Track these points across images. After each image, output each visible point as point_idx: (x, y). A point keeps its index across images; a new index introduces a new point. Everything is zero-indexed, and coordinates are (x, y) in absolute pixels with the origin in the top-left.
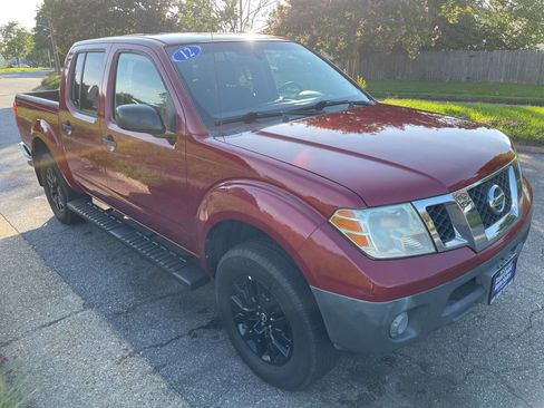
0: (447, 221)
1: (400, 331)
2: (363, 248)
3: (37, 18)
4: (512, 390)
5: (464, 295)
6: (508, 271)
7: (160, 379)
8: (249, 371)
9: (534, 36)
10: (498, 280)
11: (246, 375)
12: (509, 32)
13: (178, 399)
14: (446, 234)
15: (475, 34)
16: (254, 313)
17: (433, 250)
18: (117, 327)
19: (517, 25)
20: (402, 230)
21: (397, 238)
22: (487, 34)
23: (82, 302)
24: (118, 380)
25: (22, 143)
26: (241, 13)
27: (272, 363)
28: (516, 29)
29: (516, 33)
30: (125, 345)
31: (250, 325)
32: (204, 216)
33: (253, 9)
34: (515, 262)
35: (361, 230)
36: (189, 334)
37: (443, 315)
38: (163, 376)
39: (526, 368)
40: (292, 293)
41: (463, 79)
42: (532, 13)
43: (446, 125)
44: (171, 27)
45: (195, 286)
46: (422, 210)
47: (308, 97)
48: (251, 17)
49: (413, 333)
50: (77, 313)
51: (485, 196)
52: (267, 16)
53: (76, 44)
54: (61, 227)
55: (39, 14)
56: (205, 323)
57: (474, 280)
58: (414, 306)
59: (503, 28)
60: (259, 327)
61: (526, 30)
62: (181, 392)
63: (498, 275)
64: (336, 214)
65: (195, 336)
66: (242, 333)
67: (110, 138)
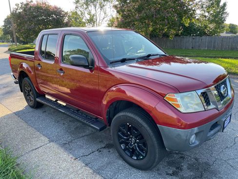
0: (208, 98)
1: (193, 142)
2: (178, 109)
3: (5, 21)
4: (232, 167)
5: (214, 128)
6: (229, 119)
7: (89, 169)
8: (126, 164)
9: (219, 30)
10: (226, 122)
11: (125, 165)
12: (208, 29)
13: (98, 176)
14: (208, 103)
15: (194, 30)
16: (128, 139)
17: (204, 110)
18: (66, 149)
19: (212, 26)
20: (192, 102)
21: (190, 105)
22: (199, 30)
23: (48, 140)
24: (71, 170)
25: (12, 74)
26: (96, 20)
27: (137, 159)
28: (211, 28)
29: (211, 29)
30: (71, 156)
31: (127, 144)
32: (105, 102)
33: (101, 18)
34: (231, 116)
35: (178, 102)
36: (97, 150)
37: (208, 135)
38: (90, 167)
39: (236, 159)
40: (148, 128)
41: (190, 48)
42: (217, 21)
43: (188, 62)
44: (67, 25)
45: (101, 129)
46: (199, 94)
47: (142, 53)
48: (100, 21)
49: (197, 143)
50: (47, 144)
51: (220, 89)
52: (108, 22)
53: (42, 31)
54: (31, 110)
55: (5, 19)
56: (103, 146)
57: (217, 123)
58: (198, 131)
59: (206, 27)
60: (131, 145)
61: (216, 28)
62: (99, 173)
63: (225, 120)
64: (167, 96)
65: (100, 151)
66: (123, 148)
67: (61, 69)
